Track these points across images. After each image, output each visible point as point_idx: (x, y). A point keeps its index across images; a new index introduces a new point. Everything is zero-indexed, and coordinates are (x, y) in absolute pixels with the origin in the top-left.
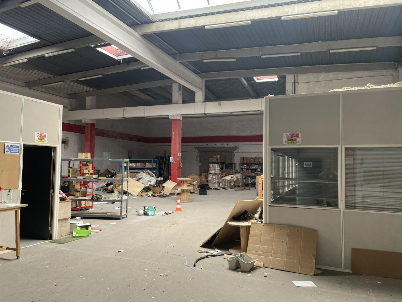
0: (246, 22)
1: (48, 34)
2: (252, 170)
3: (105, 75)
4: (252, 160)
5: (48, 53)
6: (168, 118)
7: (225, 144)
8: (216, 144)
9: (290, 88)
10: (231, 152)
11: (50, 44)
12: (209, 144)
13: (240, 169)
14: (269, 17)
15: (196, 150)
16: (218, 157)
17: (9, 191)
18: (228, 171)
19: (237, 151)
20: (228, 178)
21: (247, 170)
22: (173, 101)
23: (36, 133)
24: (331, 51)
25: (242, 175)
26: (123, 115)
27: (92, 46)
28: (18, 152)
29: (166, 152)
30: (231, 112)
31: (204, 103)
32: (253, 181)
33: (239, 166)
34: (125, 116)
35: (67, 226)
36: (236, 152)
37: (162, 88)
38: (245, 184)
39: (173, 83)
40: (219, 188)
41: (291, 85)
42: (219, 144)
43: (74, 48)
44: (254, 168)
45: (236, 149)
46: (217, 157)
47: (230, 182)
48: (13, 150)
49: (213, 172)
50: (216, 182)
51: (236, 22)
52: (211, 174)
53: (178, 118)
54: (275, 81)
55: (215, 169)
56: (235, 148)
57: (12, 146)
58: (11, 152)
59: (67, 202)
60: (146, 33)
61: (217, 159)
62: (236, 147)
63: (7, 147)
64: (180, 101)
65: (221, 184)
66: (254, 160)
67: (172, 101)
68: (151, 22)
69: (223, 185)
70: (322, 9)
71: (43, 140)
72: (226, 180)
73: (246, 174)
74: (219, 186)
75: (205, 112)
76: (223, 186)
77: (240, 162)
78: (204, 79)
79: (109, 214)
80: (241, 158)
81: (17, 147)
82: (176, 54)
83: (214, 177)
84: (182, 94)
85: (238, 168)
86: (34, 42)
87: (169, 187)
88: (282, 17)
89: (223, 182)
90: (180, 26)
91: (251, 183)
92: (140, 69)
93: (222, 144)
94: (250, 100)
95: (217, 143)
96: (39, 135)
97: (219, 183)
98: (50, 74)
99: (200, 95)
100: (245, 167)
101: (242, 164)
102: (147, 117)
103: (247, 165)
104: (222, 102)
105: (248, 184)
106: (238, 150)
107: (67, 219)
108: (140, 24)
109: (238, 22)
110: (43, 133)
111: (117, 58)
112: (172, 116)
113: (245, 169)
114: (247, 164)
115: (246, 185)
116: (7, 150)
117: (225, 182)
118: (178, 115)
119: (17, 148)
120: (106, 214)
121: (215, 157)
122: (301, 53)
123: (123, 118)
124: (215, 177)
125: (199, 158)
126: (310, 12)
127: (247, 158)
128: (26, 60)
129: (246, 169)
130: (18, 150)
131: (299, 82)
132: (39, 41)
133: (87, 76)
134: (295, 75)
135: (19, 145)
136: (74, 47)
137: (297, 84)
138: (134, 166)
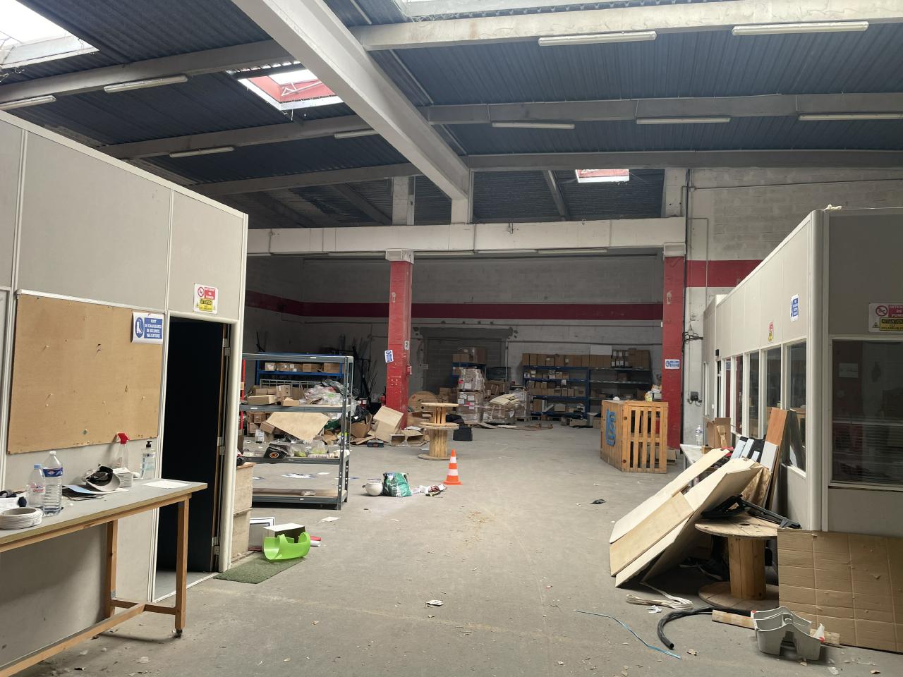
0: (645, 33)
1: (123, 33)
2: (549, 381)
3: (239, 147)
4: (548, 359)
5: (114, 83)
6: (383, 259)
7: (486, 323)
8: (464, 323)
9: (675, 199)
10: (499, 340)
11: (122, 60)
12: (447, 320)
13: (522, 381)
14: (702, 25)
15: (417, 334)
16: (473, 351)
17: (148, 446)
18: (496, 385)
19: (512, 338)
20: (502, 400)
21: (538, 384)
22: (395, 218)
23: (197, 287)
24: (802, 118)
25: (528, 395)
26: (270, 247)
27: (230, 72)
28: (161, 338)
29: (345, 337)
30: (537, 250)
31: (472, 226)
32: (550, 407)
33: (517, 374)
34: (272, 251)
35: (244, 531)
36: (511, 342)
37: (352, 187)
38: (532, 414)
39: (394, 176)
40: (483, 424)
41: (679, 192)
42: (472, 323)
43: (186, 76)
44: (552, 377)
45: (511, 335)
46: (470, 351)
47: (507, 409)
48: (151, 331)
49: (468, 386)
50: (476, 409)
51: (620, 32)
52: (461, 391)
53: (406, 259)
54: (622, 183)
55: (472, 379)
56: (509, 332)
57: (148, 321)
58: (145, 337)
59: (246, 470)
60: (382, 46)
61: (471, 357)
62: (511, 329)
63: (138, 323)
64: (411, 219)
65: (485, 415)
66: (553, 359)
67: (390, 219)
68: (399, 20)
69: (491, 417)
70: (833, 15)
71: (209, 306)
72: (497, 405)
73: (537, 392)
74: (481, 419)
75: (474, 246)
76: (491, 420)
77: (521, 363)
78: (472, 170)
79: (307, 494)
80: (524, 354)
81: (159, 322)
82: (427, 105)
83: (471, 398)
84: (414, 203)
85: (514, 377)
86: (81, 53)
87: (389, 422)
88: (735, 28)
89: (491, 410)
90: (473, 33)
91: (544, 413)
92: (333, 137)
93: (479, 323)
94: (583, 224)
95: (467, 320)
96: (202, 290)
97: (482, 411)
98: (94, 138)
99: (461, 207)
100: (533, 376)
101: (525, 368)
102: (330, 255)
103: (537, 372)
104: (516, 225)
105: (540, 415)
106: (515, 337)
107: (244, 514)
108: (370, 23)
109: (625, 32)
110: (211, 287)
111: (280, 107)
112: (392, 253)
113: (532, 379)
114: (538, 370)
115: (535, 416)
116: (139, 330)
117: (495, 410)
118: (405, 252)
119: (158, 326)
120: (300, 494)
121: (466, 351)
122: (732, 118)
123: (269, 255)
124: (473, 399)
125: (424, 353)
126: (804, 20)
127: (538, 355)
128: (51, 99)
129: (536, 380)
130: (161, 330)
131: (697, 184)
132: (97, 50)
133: (192, 147)
134: (689, 171)
135: (163, 318)
136: (188, 72)
137: (692, 189)
138: (295, 370)
